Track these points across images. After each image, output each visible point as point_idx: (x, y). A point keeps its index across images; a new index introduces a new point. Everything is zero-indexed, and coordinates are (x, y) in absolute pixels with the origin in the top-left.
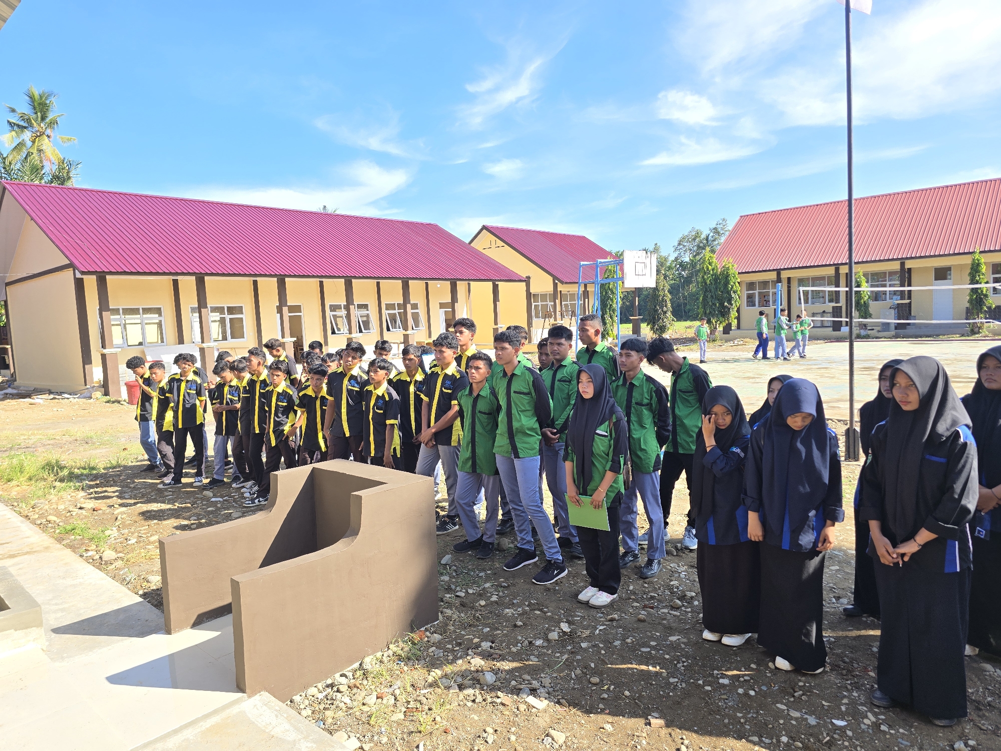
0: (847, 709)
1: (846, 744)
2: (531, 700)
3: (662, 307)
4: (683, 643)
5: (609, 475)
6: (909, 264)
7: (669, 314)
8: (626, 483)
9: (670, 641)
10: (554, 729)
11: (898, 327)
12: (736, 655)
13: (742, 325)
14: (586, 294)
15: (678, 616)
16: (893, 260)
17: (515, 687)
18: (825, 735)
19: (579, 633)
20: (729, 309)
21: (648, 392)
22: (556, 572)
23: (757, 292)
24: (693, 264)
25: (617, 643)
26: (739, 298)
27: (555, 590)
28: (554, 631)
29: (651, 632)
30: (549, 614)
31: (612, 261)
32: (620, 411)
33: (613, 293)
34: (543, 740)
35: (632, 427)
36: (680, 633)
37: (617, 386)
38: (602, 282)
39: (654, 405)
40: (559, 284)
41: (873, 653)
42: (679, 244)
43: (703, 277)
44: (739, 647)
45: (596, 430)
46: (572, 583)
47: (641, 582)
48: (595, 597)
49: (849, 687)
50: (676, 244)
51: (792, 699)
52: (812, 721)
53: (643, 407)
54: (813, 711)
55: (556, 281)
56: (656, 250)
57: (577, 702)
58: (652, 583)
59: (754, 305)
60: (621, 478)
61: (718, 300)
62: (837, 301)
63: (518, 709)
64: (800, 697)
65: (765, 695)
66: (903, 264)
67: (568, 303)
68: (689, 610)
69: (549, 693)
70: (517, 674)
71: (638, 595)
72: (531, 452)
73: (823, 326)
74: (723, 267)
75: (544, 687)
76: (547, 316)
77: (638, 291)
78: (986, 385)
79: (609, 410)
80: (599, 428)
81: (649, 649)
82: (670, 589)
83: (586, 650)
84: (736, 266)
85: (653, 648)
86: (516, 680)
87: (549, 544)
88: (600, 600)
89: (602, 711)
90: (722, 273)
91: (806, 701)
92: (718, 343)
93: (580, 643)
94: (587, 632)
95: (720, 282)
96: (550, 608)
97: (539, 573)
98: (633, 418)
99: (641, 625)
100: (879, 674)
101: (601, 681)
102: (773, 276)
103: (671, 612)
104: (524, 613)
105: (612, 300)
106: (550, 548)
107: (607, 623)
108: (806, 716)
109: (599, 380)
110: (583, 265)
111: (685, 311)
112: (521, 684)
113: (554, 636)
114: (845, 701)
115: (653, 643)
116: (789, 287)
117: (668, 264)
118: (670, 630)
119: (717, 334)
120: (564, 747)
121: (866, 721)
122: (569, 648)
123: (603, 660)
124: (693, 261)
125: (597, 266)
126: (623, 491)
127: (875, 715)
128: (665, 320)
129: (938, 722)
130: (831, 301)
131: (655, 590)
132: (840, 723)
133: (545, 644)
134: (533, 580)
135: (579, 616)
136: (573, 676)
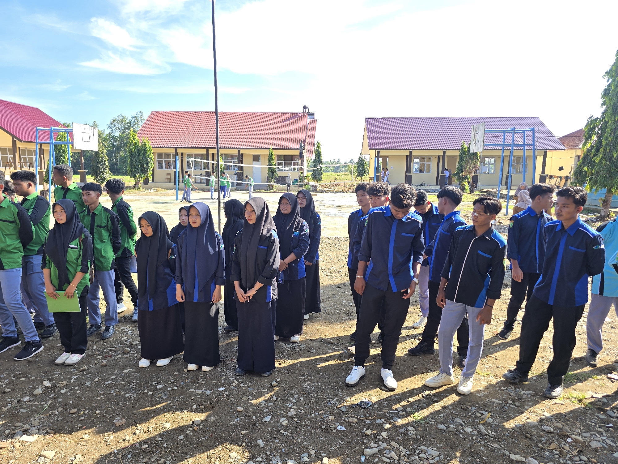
0: (225, 381)
1: (225, 398)
2: (25, 438)
3: (102, 165)
4: (133, 372)
5: (79, 275)
6: (242, 152)
7: (107, 169)
8: (91, 279)
9: (125, 373)
10: (46, 451)
11: (238, 185)
12: (165, 370)
13: (155, 179)
14: (42, 151)
15: (129, 357)
16: (234, 148)
17: (9, 434)
18: (215, 398)
19: (59, 385)
20: (147, 169)
21: (105, 218)
22: (34, 349)
23: (163, 160)
24: (121, 138)
25: (88, 384)
26: (153, 163)
27: (36, 361)
28: (38, 388)
29: (111, 371)
30: (33, 378)
31: (63, 129)
32: (87, 231)
33: (65, 152)
34: (37, 460)
35: (95, 242)
36: (130, 367)
37: (84, 215)
38: (56, 144)
39: (109, 227)
40: (18, 142)
41: (235, 351)
42: (111, 124)
43: (129, 147)
44: (167, 365)
45: (69, 245)
46: (49, 353)
47: (102, 342)
48: (69, 358)
49: (225, 370)
50: (109, 123)
51: (197, 385)
52: (208, 392)
53: (102, 229)
54: (208, 388)
55: (15, 139)
56: (94, 126)
57: (61, 428)
58: (109, 341)
59: (162, 168)
60: (88, 276)
61: (140, 163)
62: (208, 169)
63: (14, 447)
64: (201, 383)
65: (183, 387)
66: (239, 151)
67: (26, 156)
68: (135, 352)
69: (38, 429)
70: (10, 424)
71: (100, 351)
72: (14, 264)
73: (201, 183)
74: (143, 142)
75: (34, 426)
76: (7, 165)
77: (83, 152)
78: (283, 212)
79: (79, 231)
80: (71, 243)
81: (111, 382)
82: (122, 343)
83: (64, 394)
84: (150, 142)
85: (114, 380)
86: (9, 429)
87: (28, 330)
88: (73, 360)
89: (81, 429)
90: (142, 146)
91: (205, 383)
92: (141, 190)
93: (59, 391)
94: (65, 383)
95: (141, 152)
96: (33, 374)
97: (20, 352)
98: (96, 236)
99: (104, 368)
100: (238, 360)
101: (79, 410)
102: (173, 151)
103: (123, 356)
104: (11, 382)
105: (64, 157)
106: (29, 333)
107: (79, 373)
108: (205, 391)
109: (70, 211)
110: (39, 130)
111: (117, 169)
112: (14, 430)
113: (38, 391)
114: (224, 377)
115: (113, 377)
116: (182, 158)
117: (104, 136)
118: (124, 367)
119: (140, 184)
120: (55, 459)
121: (234, 384)
122: (52, 396)
123: (79, 397)
124: (121, 136)
125: (51, 132)
126: (89, 285)
127: (238, 380)
128: (105, 174)
129: (265, 375)
130: (205, 168)
131: (112, 345)
132: (221, 389)
133: (32, 399)
134: (15, 359)
135: (57, 374)
136: (57, 413)
